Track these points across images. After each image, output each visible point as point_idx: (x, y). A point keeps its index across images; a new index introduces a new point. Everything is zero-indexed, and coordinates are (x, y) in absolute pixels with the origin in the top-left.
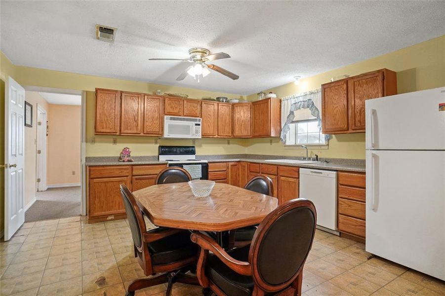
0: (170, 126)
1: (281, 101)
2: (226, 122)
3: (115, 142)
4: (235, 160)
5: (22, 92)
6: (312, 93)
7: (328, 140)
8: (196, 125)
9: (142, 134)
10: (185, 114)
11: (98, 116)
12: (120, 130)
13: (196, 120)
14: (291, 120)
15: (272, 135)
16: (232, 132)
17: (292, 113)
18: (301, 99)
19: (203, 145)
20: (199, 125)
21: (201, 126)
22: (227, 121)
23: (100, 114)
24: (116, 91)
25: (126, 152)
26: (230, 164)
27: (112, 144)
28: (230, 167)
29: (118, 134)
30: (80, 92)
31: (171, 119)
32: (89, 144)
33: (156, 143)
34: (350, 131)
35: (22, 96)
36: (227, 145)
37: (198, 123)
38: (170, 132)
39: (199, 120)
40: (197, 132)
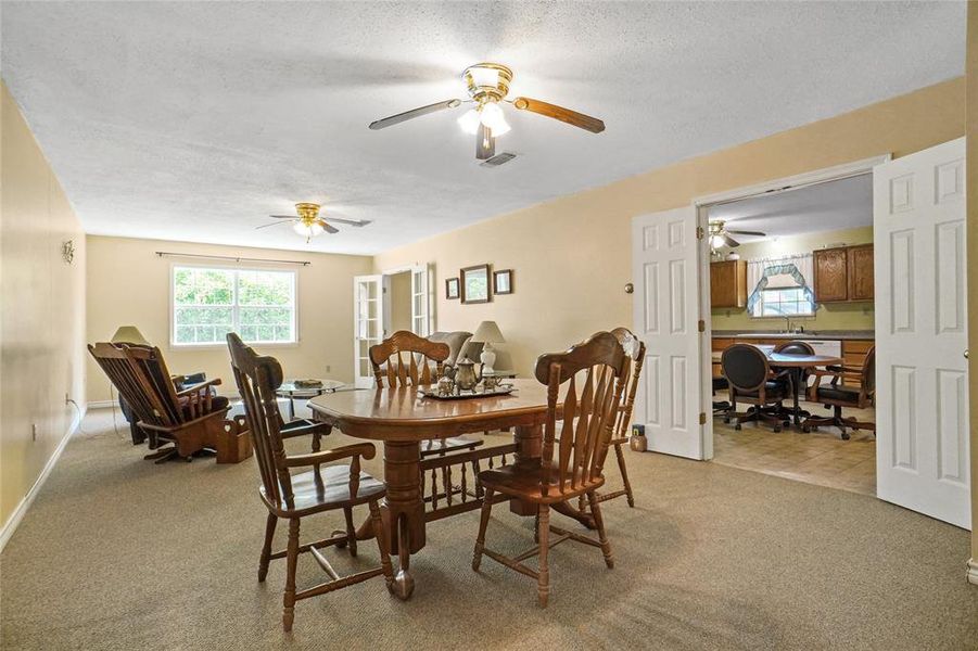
1: (746, 263)
6: (794, 257)
7: (815, 309)
14: (763, 285)
15: (739, 305)
17: (765, 279)
18: (779, 263)
34: (850, 301)
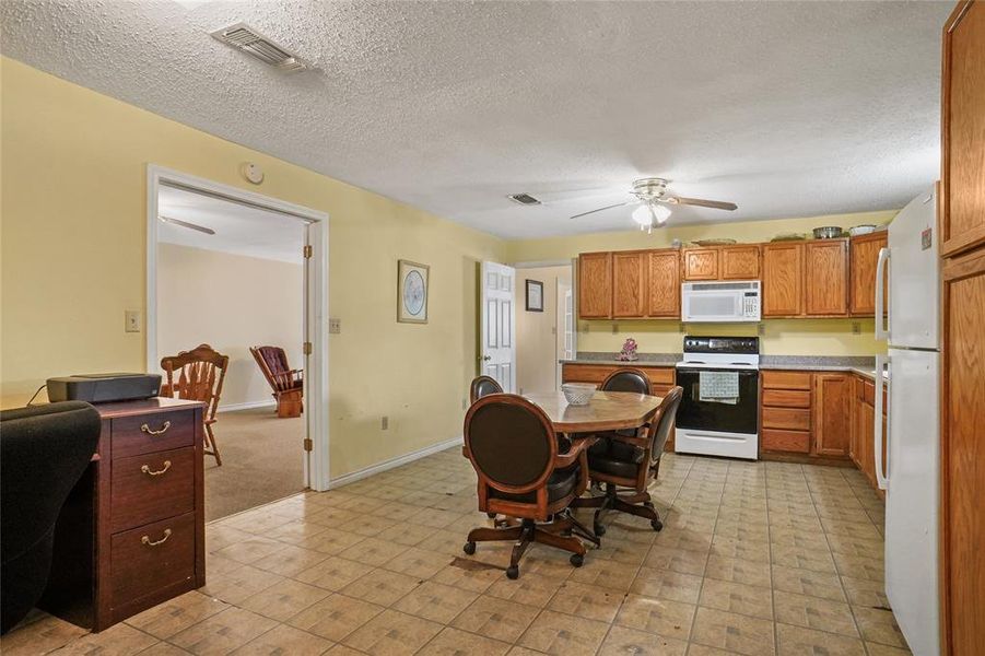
0: (693, 302)
2: (831, 283)
3: (615, 330)
4: (841, 368)
5: (508, 272)
8: (748, 294)
9: (646, 317)
10: (725, 276)
11: (583, 293)
12: (613, 312)
13: (748, 286)
16: (848, 306)
19: (784, 334)
20: (754, 294)
21: (759, 297)
22: (834, 280)
23: (585, 290)
24: (606, 253)
25: (630, 346)
26: (820, 377)
27: (611, 334)
28: (820, 383)
29: (610, 318)
30: (570, 262)
31: (695, 287)
32: (581, 333)
33: (682, 331)
35: (510, 278)
36: (850, 335)
37: (752, 291)
38: (692, 312)
39: (755, 285)
40: (750, 309)
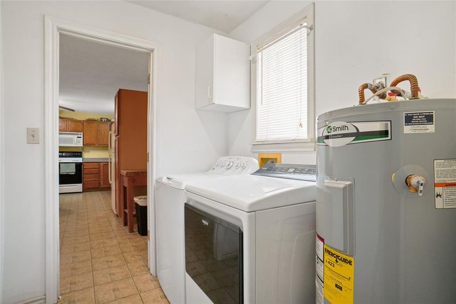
8: (78, 137)
10: (70, 130)
13: (78, 134)
20: (81, 137)
21: (82, 139)
26: (102, 164)
28: (102, 166)
37: (79, 136)
39: (81, 134)
40: (79, 142)
